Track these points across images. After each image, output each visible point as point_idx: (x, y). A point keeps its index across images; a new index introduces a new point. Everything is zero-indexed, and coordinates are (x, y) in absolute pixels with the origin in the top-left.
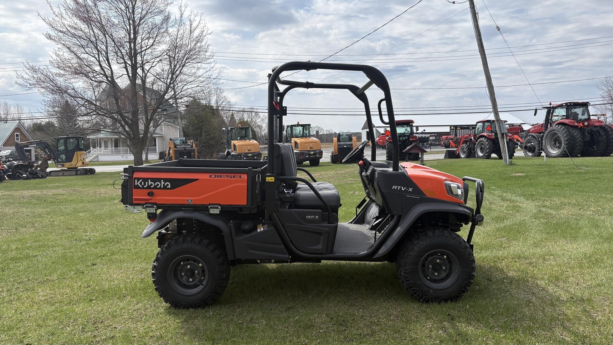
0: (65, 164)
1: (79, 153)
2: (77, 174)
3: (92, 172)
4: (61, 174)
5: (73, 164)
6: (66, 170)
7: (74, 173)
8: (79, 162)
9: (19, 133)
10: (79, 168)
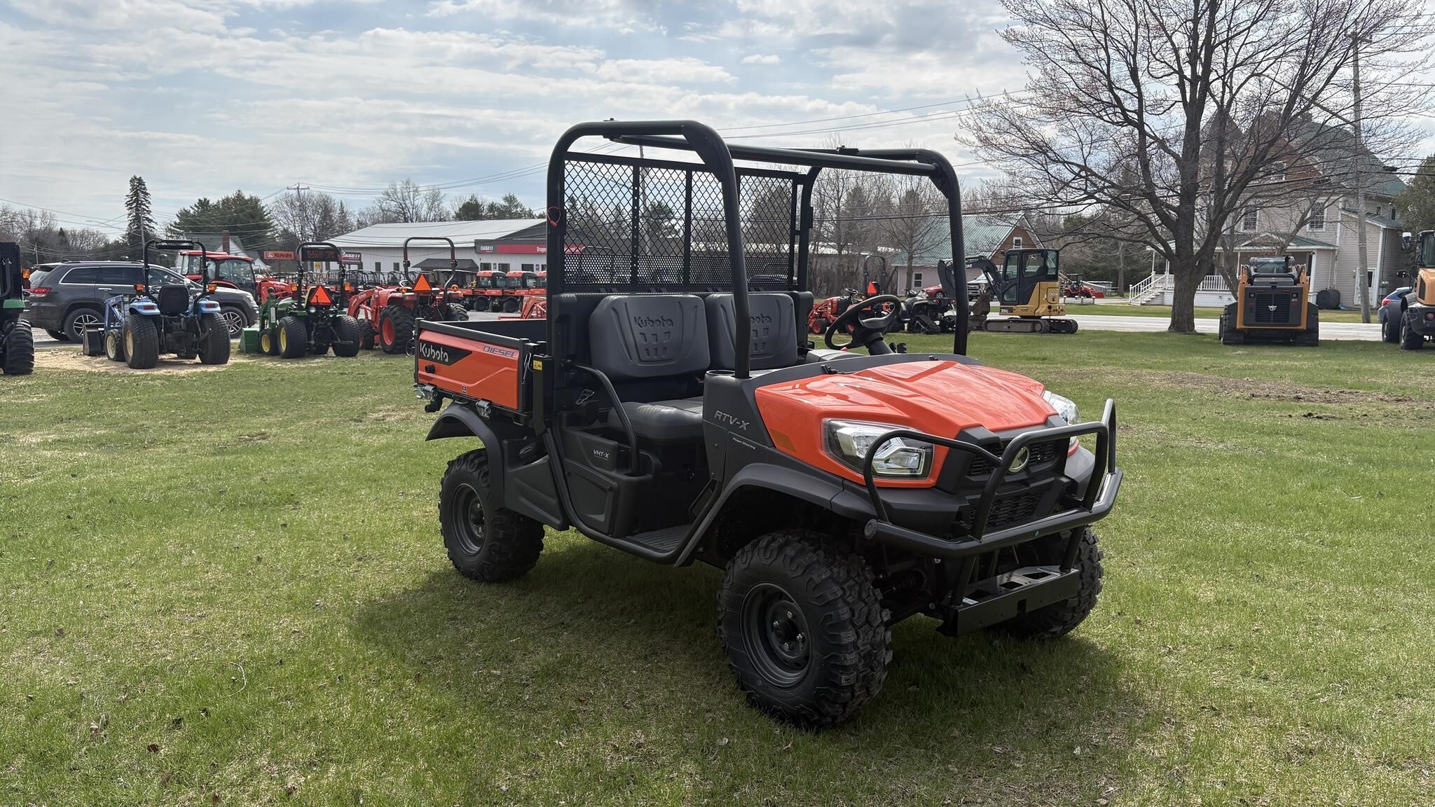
0: (1014, 307)
1: (1044, 284)
2: (1034, 331)
3: (1070, 327)
4: (1005, 327)
5: (1030, 308)
6: (1015, 321)
7: (1029, 327)
8: (1041, 305)
9: (1021, 238)
10: (1043, 317)
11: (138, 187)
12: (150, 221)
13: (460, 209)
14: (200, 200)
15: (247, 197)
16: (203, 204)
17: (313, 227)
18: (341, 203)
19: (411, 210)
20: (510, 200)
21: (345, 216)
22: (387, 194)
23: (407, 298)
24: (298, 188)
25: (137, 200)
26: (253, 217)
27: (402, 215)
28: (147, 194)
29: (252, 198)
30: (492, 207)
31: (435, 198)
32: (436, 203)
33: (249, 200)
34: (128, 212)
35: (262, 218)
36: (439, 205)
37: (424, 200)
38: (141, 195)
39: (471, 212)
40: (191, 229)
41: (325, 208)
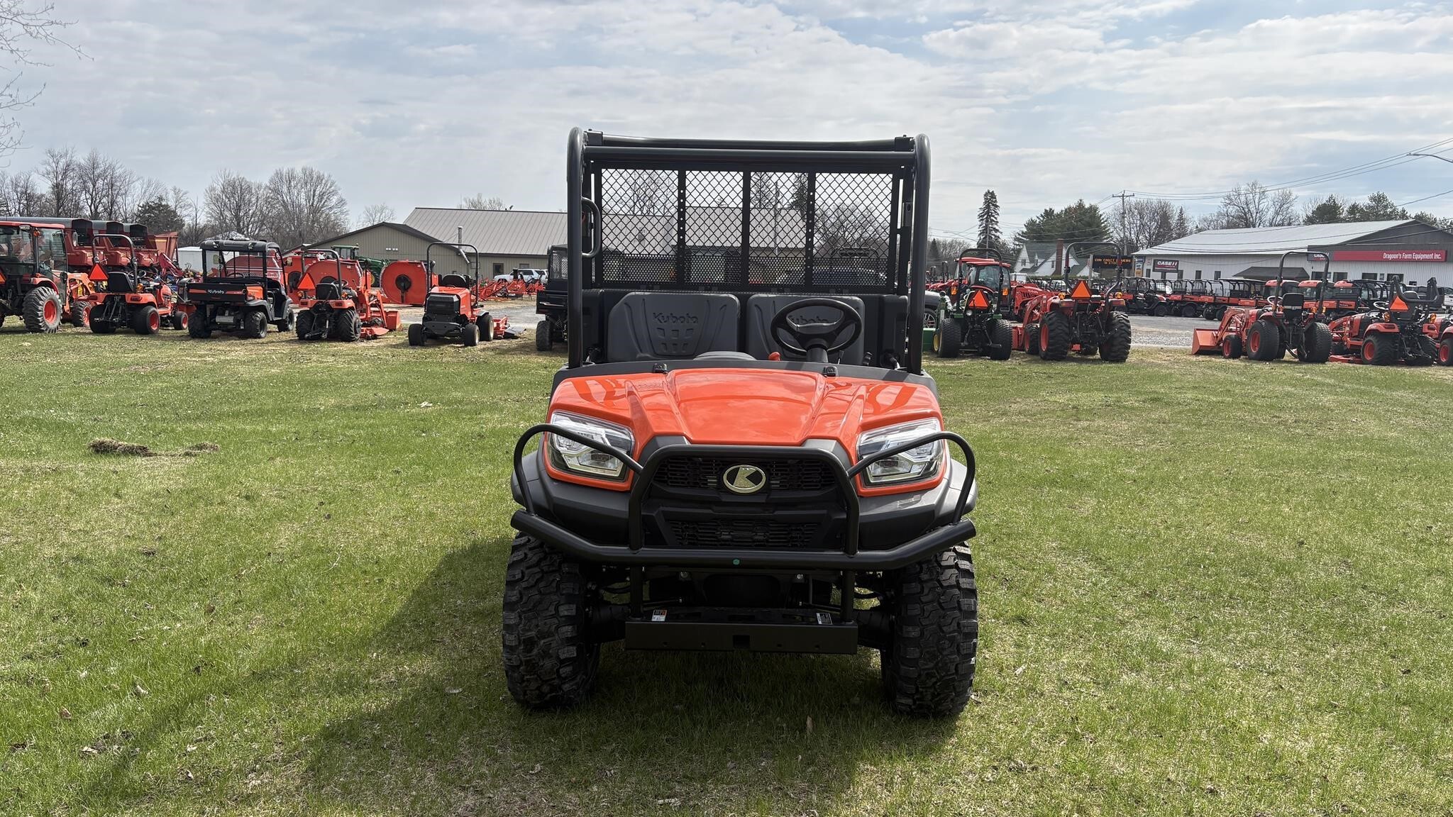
11: (990, 200)
12: (997, 231)
13: (1313, 212)
14: (1046, 210)
15: (1087, 206)
16: (1049, 213)
17: (1147, 235)
18: (1181, 210)
19: (1254, 215)
20: (1379, 199)
21: (1183, 223)
22: (1229, 198)
23: (1064, 305)
24: (1123, 196)
25: (988, 212)
26: (1090, 225)
27: (1244, 221)
28: (997, 206)
29: (1091, 207)
30: (1354, 209)
31: (1283, 202)
32: (1285, 206)
33: (1088, 209)
34: (980, 223)
35: (1098, 226)
36: (1288, 208)
37: (1271, 203)
38: (992, 207)
39: (1327, 213)
40: (1034, 237)
41: (1163, 216)
